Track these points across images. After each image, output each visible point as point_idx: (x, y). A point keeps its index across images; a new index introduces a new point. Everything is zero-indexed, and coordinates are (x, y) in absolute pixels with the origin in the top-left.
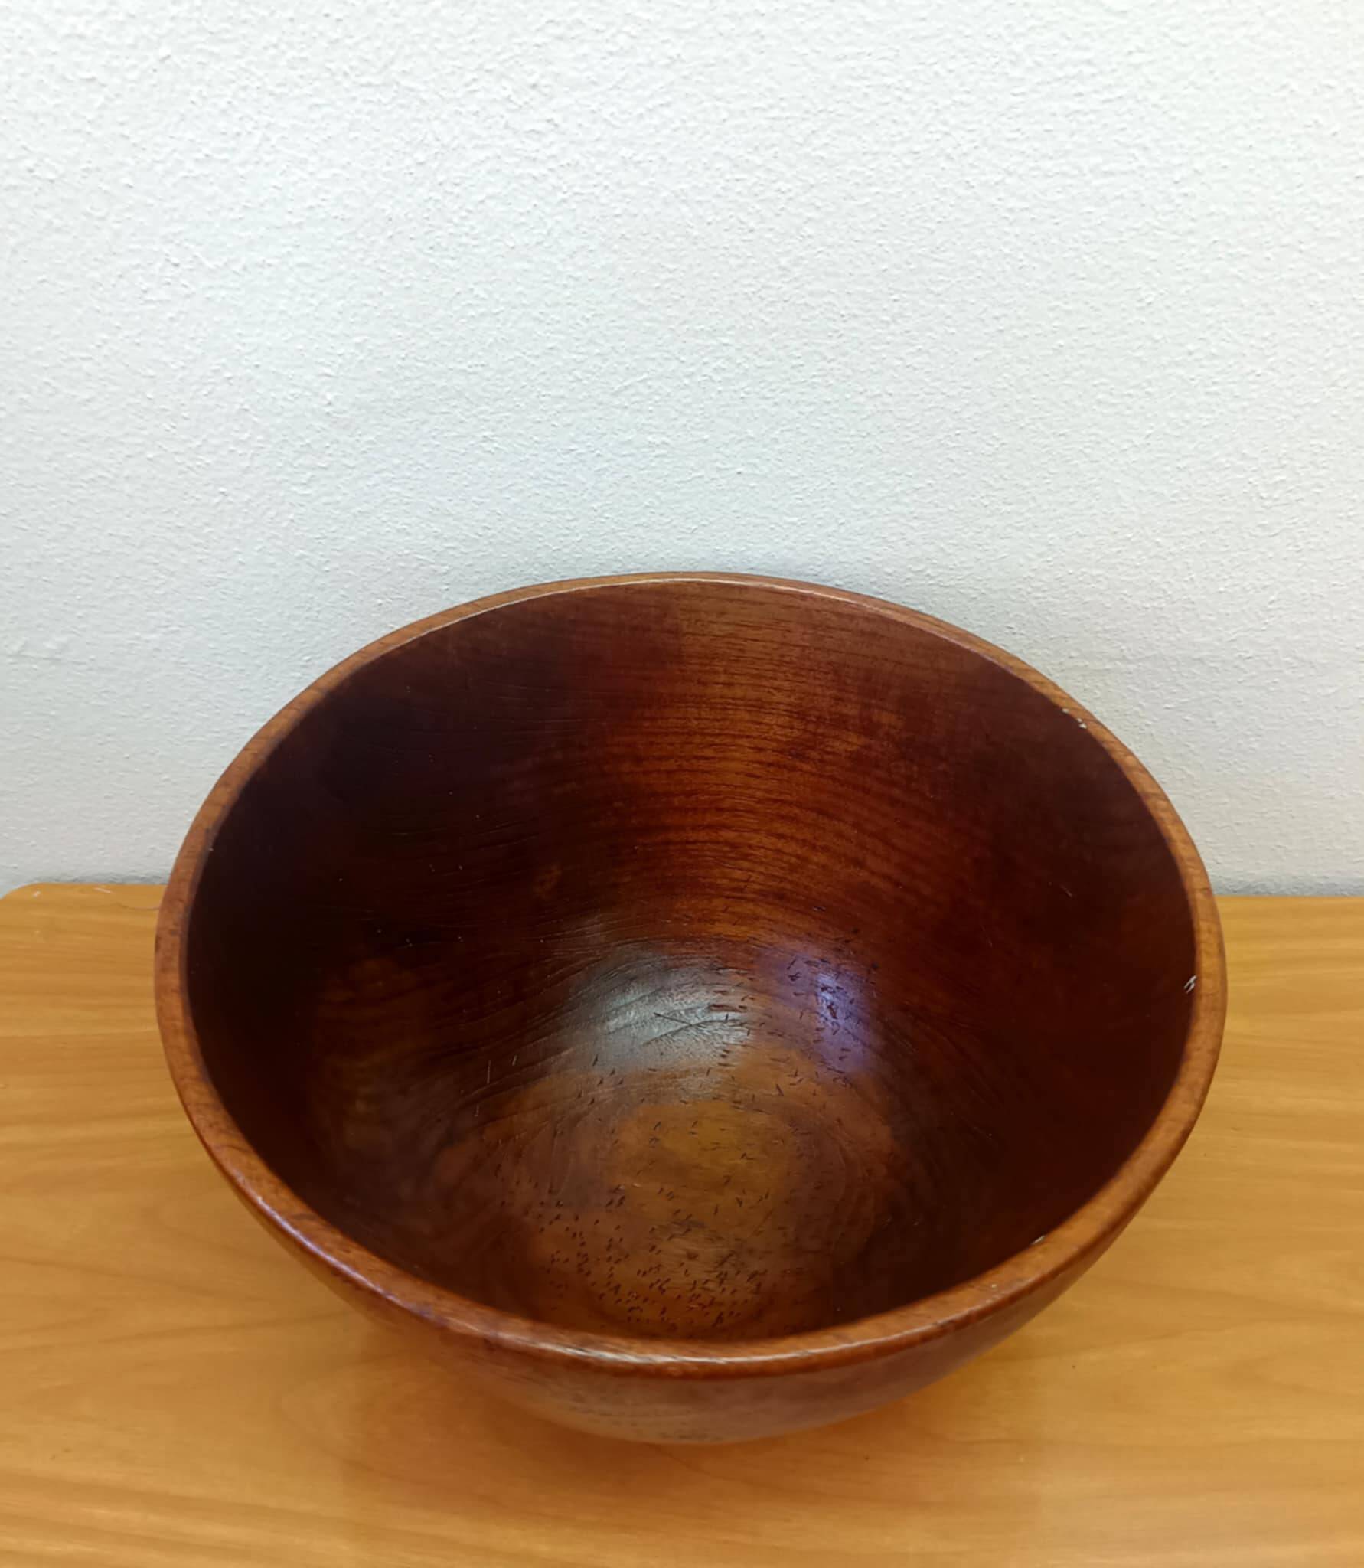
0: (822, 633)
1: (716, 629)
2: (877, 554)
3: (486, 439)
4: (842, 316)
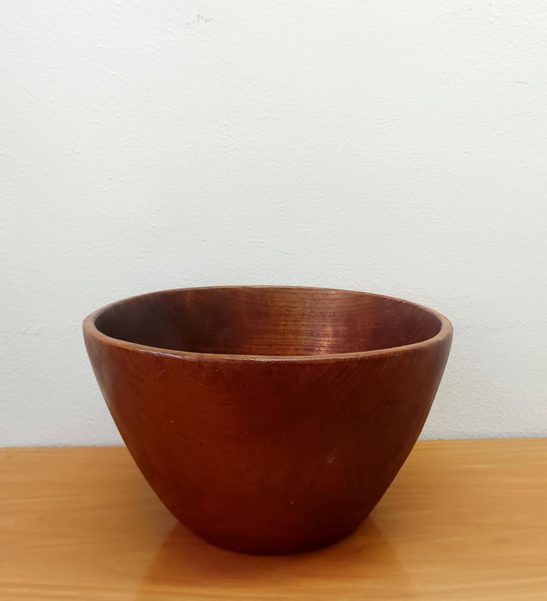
0: (318, 302)
1: (281, 304)
2: (335, 284)
3: (204, 240)
4: (318, 197)
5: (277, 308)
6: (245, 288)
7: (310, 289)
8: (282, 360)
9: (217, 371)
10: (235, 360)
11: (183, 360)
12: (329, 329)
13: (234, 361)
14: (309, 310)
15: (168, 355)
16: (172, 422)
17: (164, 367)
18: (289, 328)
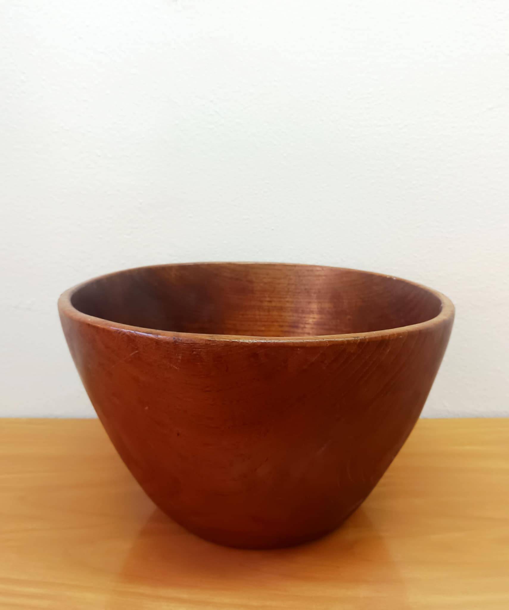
0: (302, 278)
1: (265, 281)
5: (262, 285)
6: (230, 264)
7: (295, 266)
8: (269, 341)
9: (194, 353)
10: (216, 340)
11: (157, 340)
12: (314, 306)
13: (214, 341)
14: (293, 287)
15: (141, 333)
16: (147, 408)
17: (136, 347)
18: (273, 304)
